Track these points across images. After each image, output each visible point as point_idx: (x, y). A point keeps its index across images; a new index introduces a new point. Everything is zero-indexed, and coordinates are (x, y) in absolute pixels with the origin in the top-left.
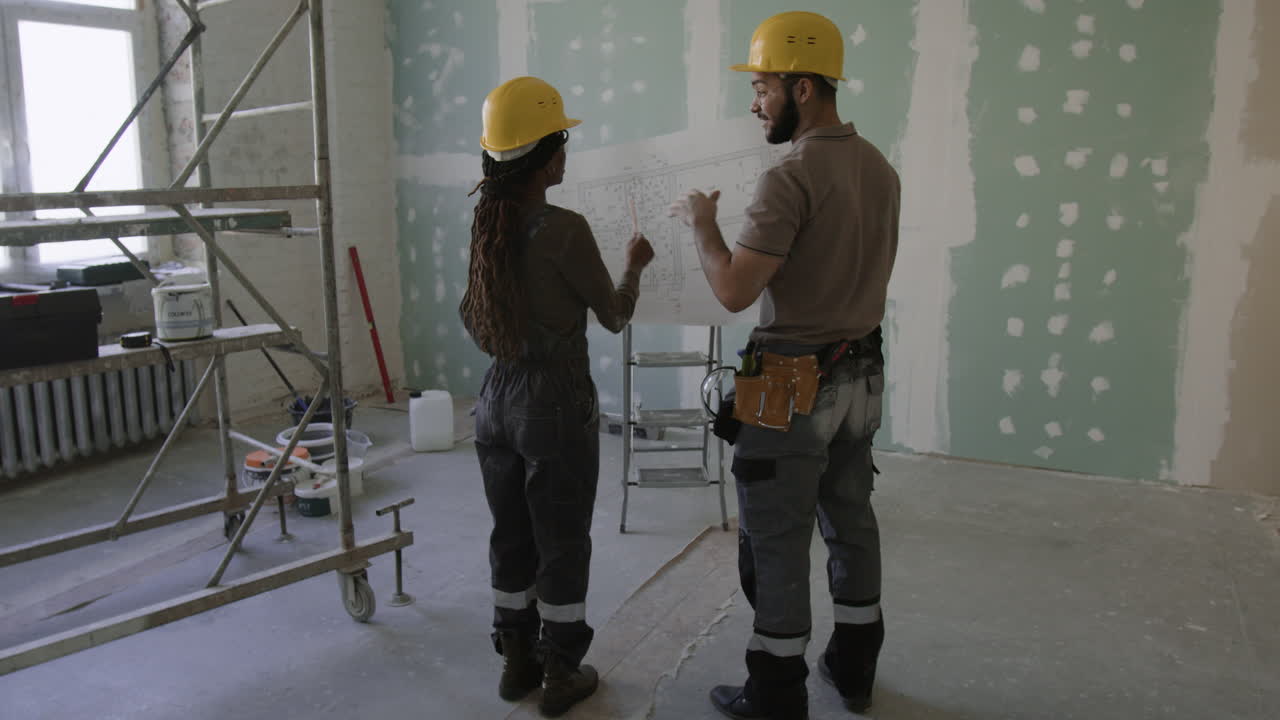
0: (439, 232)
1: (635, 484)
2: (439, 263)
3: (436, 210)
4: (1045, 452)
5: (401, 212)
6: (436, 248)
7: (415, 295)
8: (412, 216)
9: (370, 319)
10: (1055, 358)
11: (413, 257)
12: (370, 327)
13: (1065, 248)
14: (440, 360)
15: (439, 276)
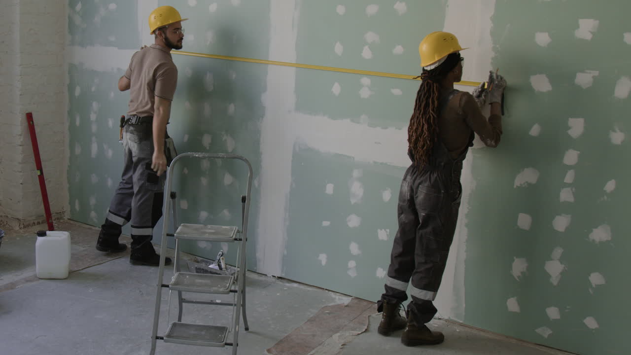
0: (95, 105)
1: (162, 338)
2: (94, 128)
3: (93, 89)
4: (545, 332)
5: (71, 89)
6: (93, 117)
7: (78, 150)
8: (78, 91)
9: (39, 166)
10: (558, 252)
11: (78, 123)
12: (39, 173)
13: (571, 157)
14: (93, 201)
15: (94, 139)
